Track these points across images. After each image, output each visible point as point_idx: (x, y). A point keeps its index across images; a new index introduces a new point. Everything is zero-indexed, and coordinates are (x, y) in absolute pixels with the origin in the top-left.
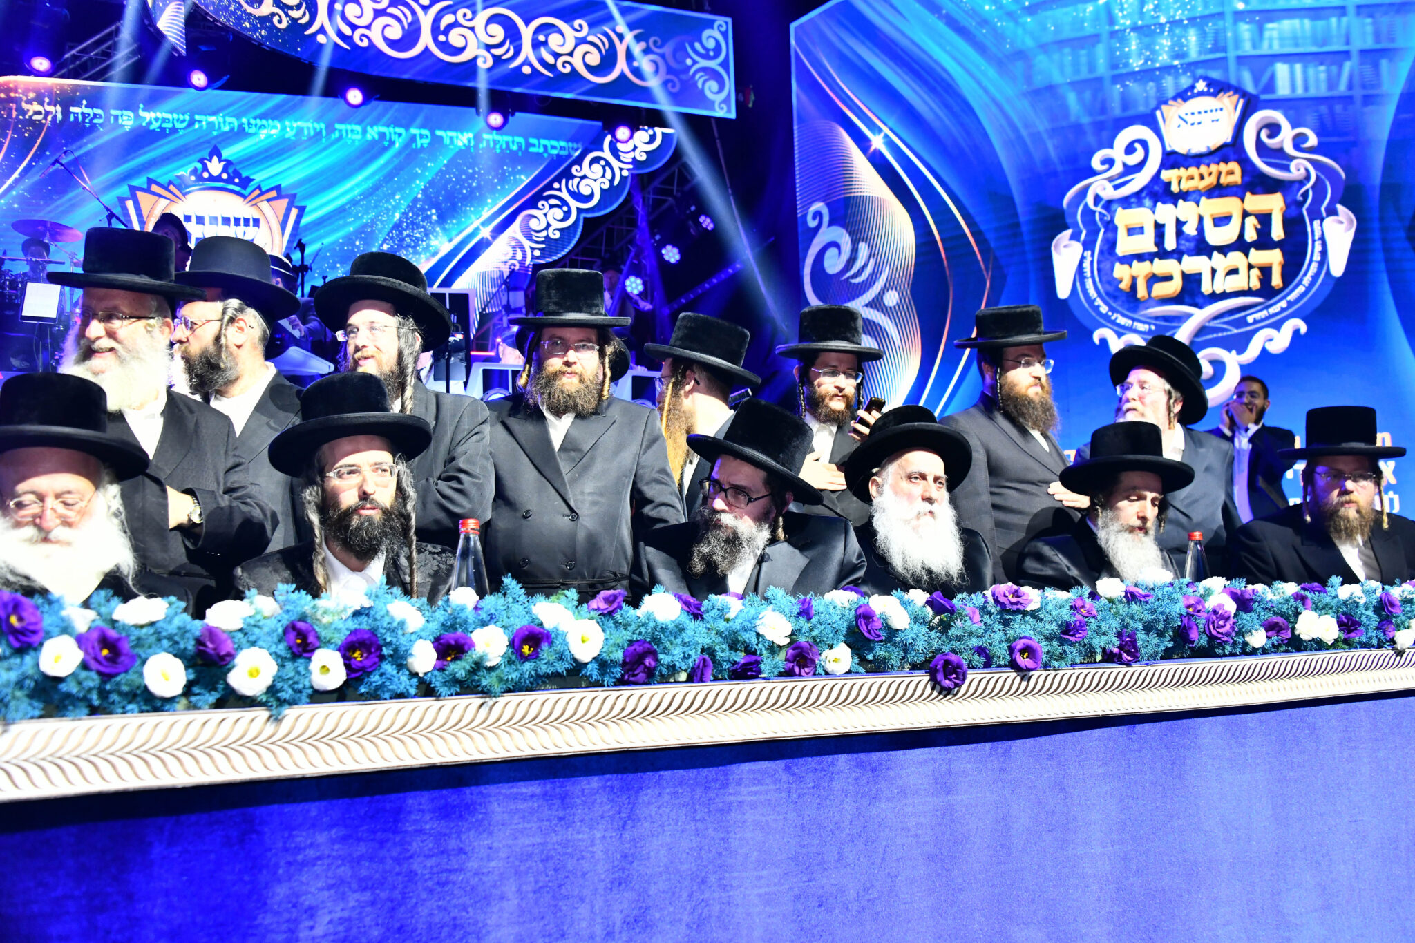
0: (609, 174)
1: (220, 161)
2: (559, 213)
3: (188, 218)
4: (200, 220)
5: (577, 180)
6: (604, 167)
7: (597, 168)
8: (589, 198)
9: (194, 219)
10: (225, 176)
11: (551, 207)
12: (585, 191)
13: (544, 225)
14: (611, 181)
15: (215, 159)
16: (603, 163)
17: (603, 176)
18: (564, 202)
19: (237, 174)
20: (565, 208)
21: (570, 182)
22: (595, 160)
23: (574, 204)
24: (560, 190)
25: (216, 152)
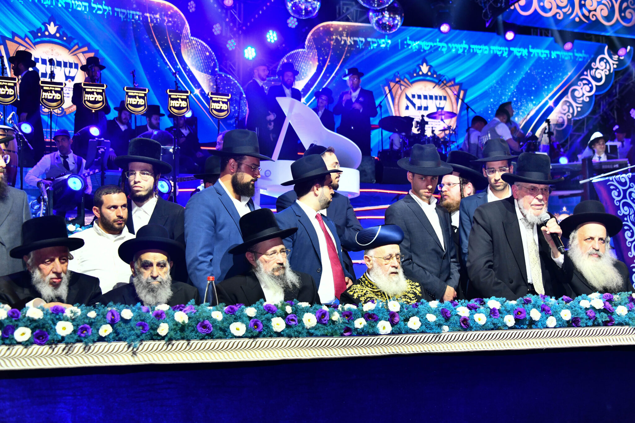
0: (608, 67)
1: (427, 65)
2: (588, 88)
3: (413, 96)
4: (419, 97)
5: (594, 70)
6: (606, 63)
7: (603, 63)
8: (600, 80)
9: (416, 96)
10: (429, 74)
11: (584, 84)
12: (598, 76)
13: (581, 95)
14: (610, 70)
15: (425, 64)
16: (605, 61)
17: (606, 68)
18: (590, 82)
19: (435, 72)
20: (590, 85)
21: (591, 71)
22: (602, 59)
23: (594, 83)
24: (587, 75)
25: (424, 61)
